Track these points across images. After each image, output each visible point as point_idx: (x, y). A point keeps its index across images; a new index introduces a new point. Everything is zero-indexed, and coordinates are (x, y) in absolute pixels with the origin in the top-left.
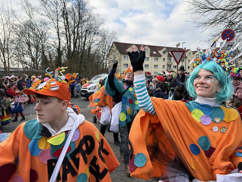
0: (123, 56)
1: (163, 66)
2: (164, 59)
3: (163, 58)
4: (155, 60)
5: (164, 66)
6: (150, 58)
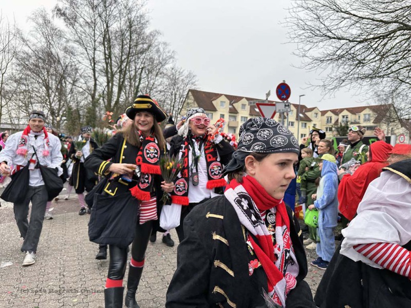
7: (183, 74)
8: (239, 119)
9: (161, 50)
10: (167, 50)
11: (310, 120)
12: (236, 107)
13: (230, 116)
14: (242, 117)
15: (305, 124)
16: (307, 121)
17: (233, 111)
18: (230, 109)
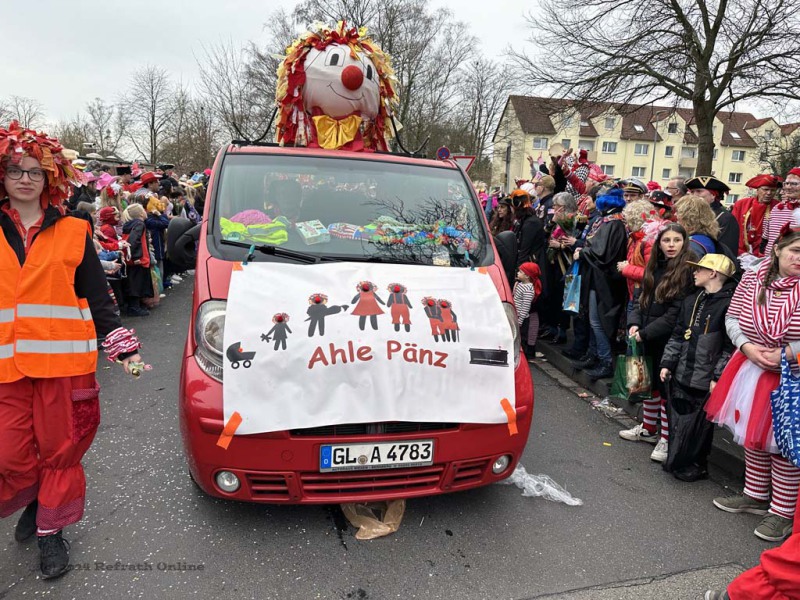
0: (532, 138)
1: (665, 170)
2: (669, 151)
3: (668, 148)
4: (638, 151)
5: (667, 172)
6: (621, 146)
7: (495, 71)
8: (599, 146)
9: (454, 37)
10: (464, 36)
11: (754, 146)
12: (595, 126)
13: (580, 141)
14: (605, 144)
15: (743, 153)
16: (746, 147)
17: (589, 133)
18: (583, 129)
